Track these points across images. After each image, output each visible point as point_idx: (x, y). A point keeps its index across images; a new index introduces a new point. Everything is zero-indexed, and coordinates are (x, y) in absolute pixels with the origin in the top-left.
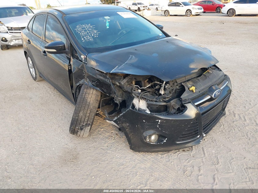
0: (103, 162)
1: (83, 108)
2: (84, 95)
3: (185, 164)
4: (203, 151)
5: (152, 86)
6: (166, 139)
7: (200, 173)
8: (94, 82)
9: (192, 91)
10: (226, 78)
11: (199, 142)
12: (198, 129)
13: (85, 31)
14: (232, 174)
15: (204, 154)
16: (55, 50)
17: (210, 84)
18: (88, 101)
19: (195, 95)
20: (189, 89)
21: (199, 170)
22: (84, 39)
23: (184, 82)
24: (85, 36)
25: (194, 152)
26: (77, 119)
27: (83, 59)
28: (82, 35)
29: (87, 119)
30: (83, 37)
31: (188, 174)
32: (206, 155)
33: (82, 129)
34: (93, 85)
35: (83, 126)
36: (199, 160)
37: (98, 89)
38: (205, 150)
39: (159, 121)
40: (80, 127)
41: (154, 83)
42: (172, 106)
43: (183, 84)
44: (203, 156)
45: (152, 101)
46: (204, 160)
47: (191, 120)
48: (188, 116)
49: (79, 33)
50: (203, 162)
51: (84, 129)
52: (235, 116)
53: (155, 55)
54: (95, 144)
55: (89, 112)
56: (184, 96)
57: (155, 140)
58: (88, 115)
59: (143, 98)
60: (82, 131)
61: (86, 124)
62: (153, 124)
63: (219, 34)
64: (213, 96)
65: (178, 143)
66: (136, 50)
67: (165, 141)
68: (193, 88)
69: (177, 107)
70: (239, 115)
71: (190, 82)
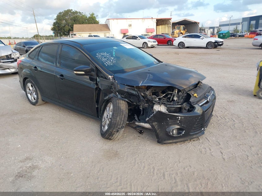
0: (140, 154)
1: (119, 114)
2: (118, 104)
3: (199, 148)
4: (207, 139)
5: (166, 95)
6: (184, 131)
7: (211, 151)
8: (123, 94)
9: (196, 97)
10: (211, 89)
11: (203, 133)
12: (203, 123)
13: (105, 58)
14: (231, 149)
15: (209, 141)
16: (83, 73)
17: (203, 92)
18: (122, 109)
19: (198, 100)
20: (193, 95)
21: (210, 150)
22: (106, 63)
23: (189, 91)
24: (107, 62)
25: (201, 141)
26: (115, 123)
27: (111, 78)
28: (104, 61)
29: (122, 122)
30: (105, 62)
31: (204, 153)
32: (210, 141)
33: (117, 131)
34: (122, 97)
35: (119, 128)
36: (207, 144)
37: (127, 100)
38: (208, 138)
39: (180, 118)
40: (117, 130)
41: (167, 93)
42: (184, 108)
43: (188, 92)
44: (208, 142)
45: (170, 105)
46: (210, 144)
47: (199, 116)
48: (197, 113)
49: (101, 60)
50: (210, 145)
51: (119, 131)
52: (218, 117)
53: (165, 73)
54: (125, 144)
55: (123, 116)
56: (192, 100)
57: (176, 133)
58: (123, 119)
59: (163, 103)
60: (117, 133)
61: (121, 127)
62: (174, 120)
63: (178, 62)
64: (208, 100)
65: (191, 134)
66: (149, 70)
67: (183, 133)
68: (195, 95)
69: (187, 108)
70: (220, 116)
71: (192, 91)
